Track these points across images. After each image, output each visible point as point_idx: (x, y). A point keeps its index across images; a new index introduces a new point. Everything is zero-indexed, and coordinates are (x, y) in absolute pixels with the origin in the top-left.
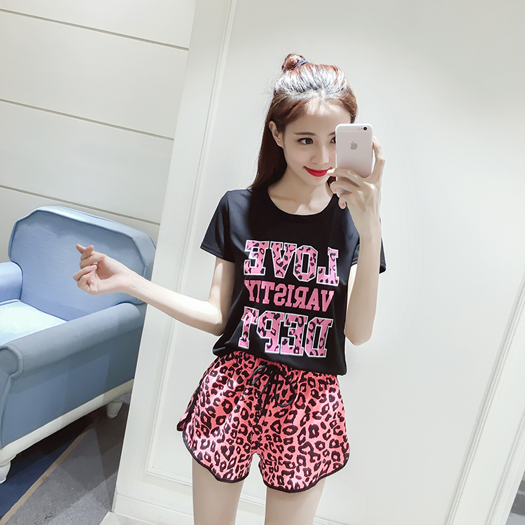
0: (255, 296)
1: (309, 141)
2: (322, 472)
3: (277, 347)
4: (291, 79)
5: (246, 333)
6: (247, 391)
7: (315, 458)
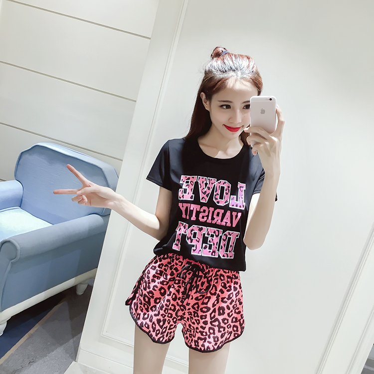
0: (186, 215)
1: (228, 107)
2: (226, 339)
3: (200, 251)
4: (217, 63)
5: (178, 240)
6: (177, 282)
7: (221, 329)
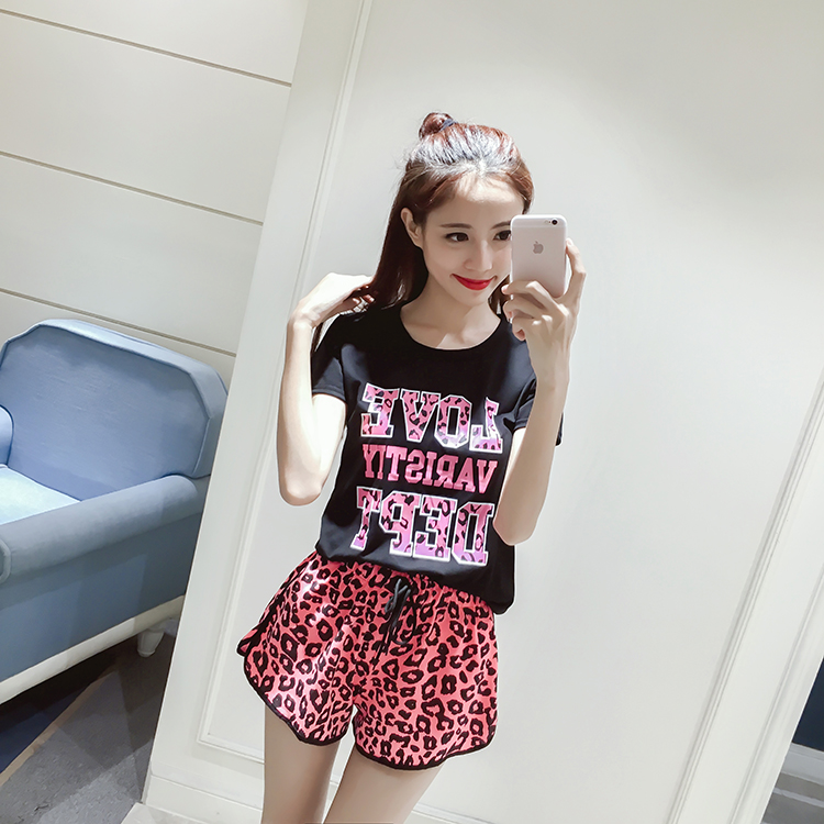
1: (462, 237)
6: (356, 611)
